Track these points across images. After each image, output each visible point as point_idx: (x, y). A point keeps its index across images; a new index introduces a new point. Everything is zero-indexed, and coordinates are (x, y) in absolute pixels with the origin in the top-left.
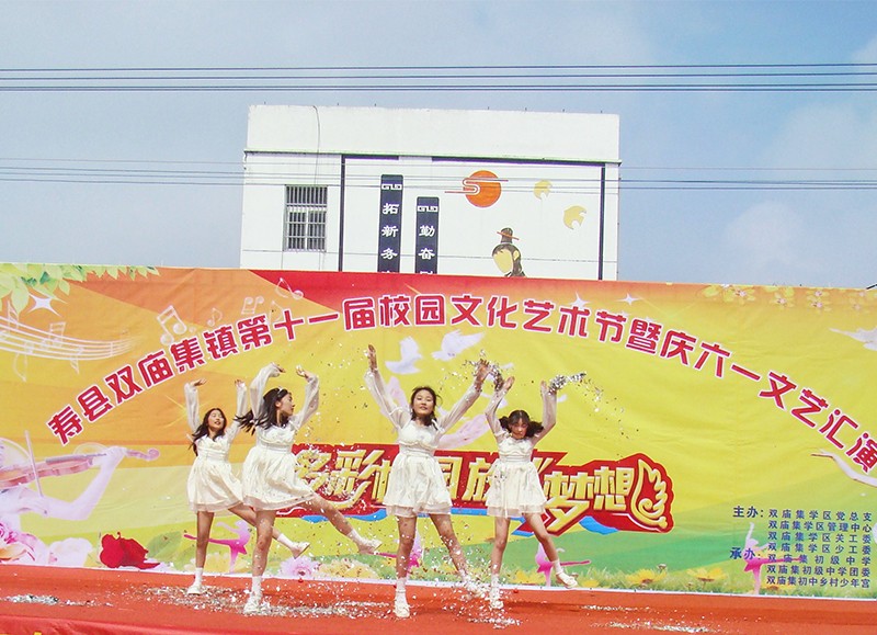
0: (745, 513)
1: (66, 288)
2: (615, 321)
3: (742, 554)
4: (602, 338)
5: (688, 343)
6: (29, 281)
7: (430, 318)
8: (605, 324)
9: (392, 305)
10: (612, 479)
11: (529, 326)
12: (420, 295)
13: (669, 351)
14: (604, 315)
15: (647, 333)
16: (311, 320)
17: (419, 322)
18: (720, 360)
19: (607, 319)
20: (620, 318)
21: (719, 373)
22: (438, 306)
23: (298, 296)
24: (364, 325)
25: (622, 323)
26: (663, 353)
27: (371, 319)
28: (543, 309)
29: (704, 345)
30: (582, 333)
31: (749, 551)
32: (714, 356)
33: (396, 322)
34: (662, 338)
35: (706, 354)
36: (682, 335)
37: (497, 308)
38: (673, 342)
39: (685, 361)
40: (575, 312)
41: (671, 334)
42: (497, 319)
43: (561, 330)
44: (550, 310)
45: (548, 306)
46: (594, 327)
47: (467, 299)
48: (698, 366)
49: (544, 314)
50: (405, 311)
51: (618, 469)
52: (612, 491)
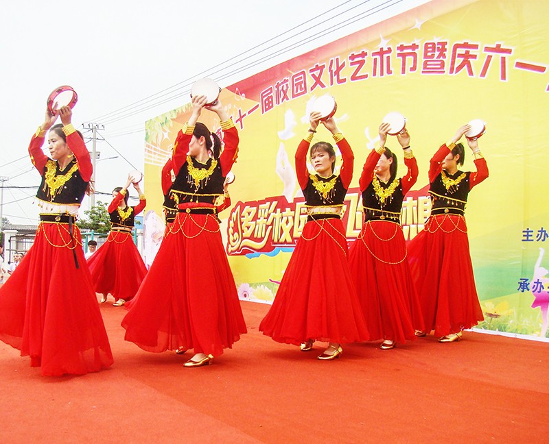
0: (534, 237)
1: (171, 123)
2: (410, 51)
3: (530, 287)
4: (403, 72)
5: (472, 52)
6: (162, 124)
7: (299, 91)
8: (403, 56)
9: (280, 88)
10: (415, 208)
11: (354, 78)
12: (294, 74)
13: (456, 66)
14: (402, 48)
15: (437, 53)
16: (249, 113)
17: (294, 96)
18: (503, 59)
19: (405, 51)
20: (414, 47)
21: (503, 77)
22: (303, 80)
23: (243, 97)
24: (270, 108)
25: (416, 51)
26: (451, 71)
27: (272, 102)
28: (360, 59)
29: (487, 49)
30: (389, 72)
31: (538, 283)
32: (496, 57)
33: (283, 100)
34: (449, 54)
35: (490, 57)
36: (466, 45)
37: (334, 69)
38: (460, 56)
39: (471, 73)
40: (381, 53)
41: (456, 46)
42: (335, 78)
43: (375, 74)
44: (365, 59)
45: (364, 54)
46: (396, 62)
47: (317, 68)
48: (483, 74)
49: (362, 63)
50: (287, 90)
51: (419, 198)
52: (415, 221)
